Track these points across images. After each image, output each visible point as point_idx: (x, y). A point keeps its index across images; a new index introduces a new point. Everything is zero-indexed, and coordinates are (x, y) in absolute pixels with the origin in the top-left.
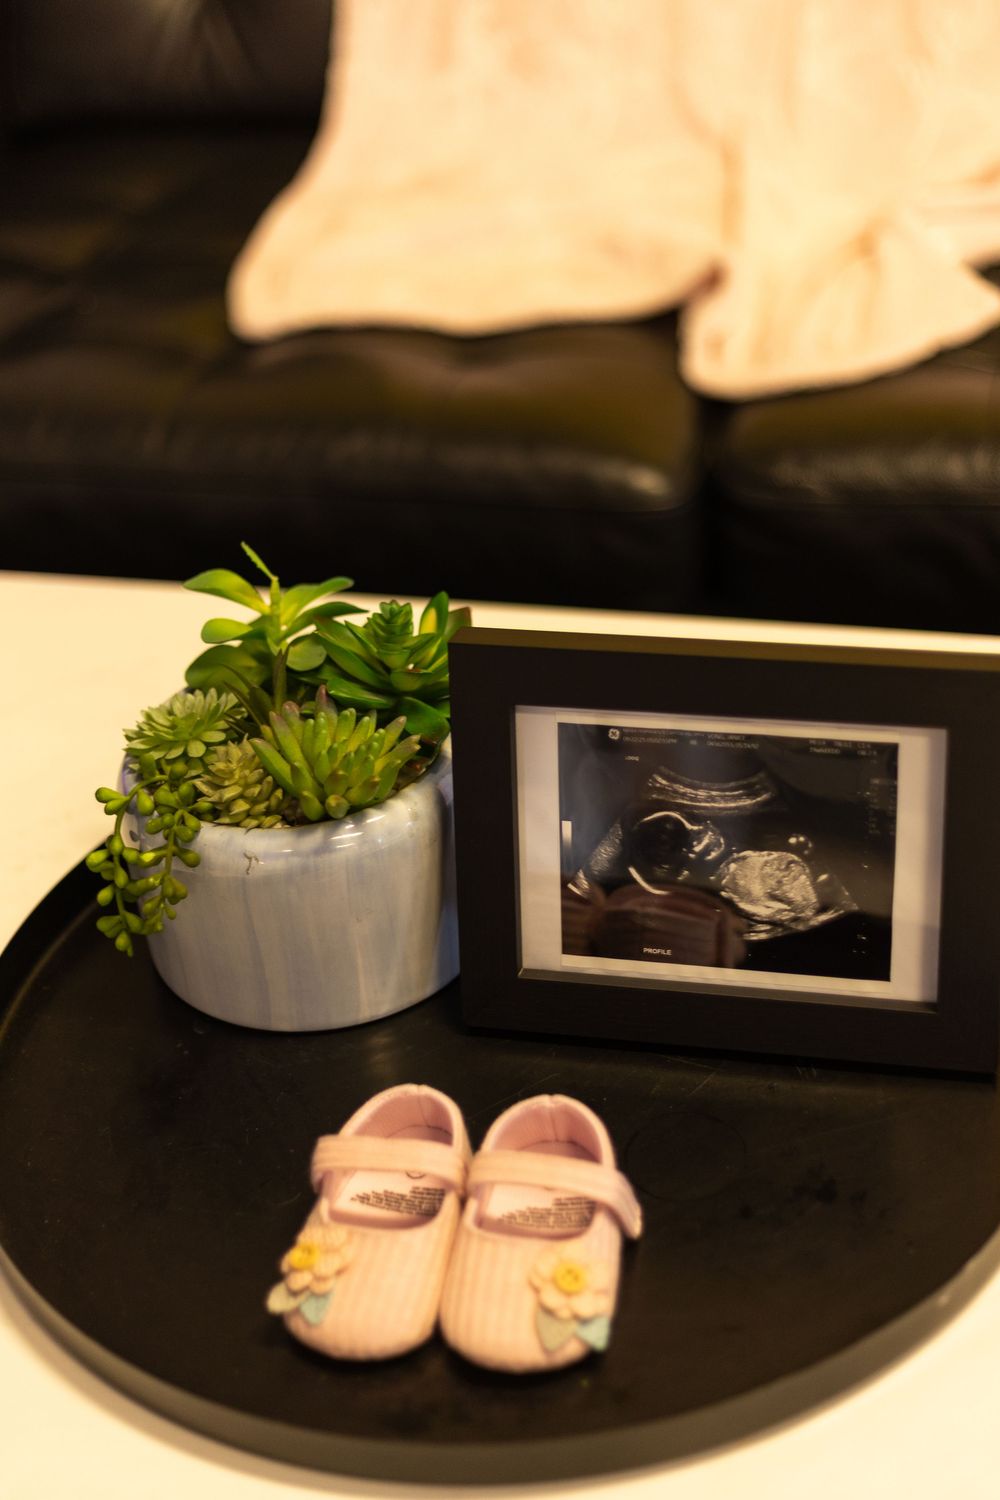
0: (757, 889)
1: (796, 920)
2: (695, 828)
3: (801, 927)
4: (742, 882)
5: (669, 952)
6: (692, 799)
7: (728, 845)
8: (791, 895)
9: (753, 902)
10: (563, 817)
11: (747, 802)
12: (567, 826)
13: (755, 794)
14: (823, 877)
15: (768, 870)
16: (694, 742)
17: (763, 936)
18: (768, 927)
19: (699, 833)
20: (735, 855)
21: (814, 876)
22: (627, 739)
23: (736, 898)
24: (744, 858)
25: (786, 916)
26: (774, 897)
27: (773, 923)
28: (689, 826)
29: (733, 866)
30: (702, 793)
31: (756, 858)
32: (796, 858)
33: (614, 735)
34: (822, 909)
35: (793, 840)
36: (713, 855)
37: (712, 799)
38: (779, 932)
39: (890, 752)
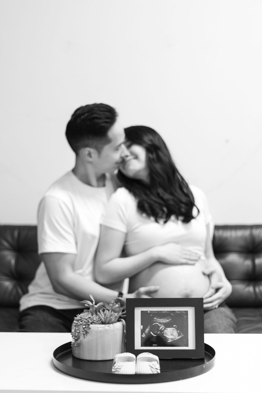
0: (169, 334)
1: (175, 338)
2: (160, 325)
3: (176, 339)
4: (167, 333)
5: (157, 345)
6: (160, 321)
7: (165, 327)
8: (174, 334)
9: (169, 336)
10: (141, 325)
11: (167, 321)
12: (142, 326)
13: (169, 319)
14: (179, 331)
15: (171, 331)
16: (160, 312)
17: (170, 341)
18: (171, 340)
19: (161, 326)
20: (166, 329)
21: (177, 331)
22: (150, 312)
23: (166, 336)
24: (167, 329)
25: (173, 338)
26: (172, 335)
27: (172, 339)
28: (159, 325)
29: (166, 331)
30: (161, 320)
31: (169, 329)
32: (174, 328)
33: (149, 312)
34: (179, 336)
35: (174, 326)
36: (163, 329)
37: (162, 321)
38: (173, 340)
39: (187, 312)
